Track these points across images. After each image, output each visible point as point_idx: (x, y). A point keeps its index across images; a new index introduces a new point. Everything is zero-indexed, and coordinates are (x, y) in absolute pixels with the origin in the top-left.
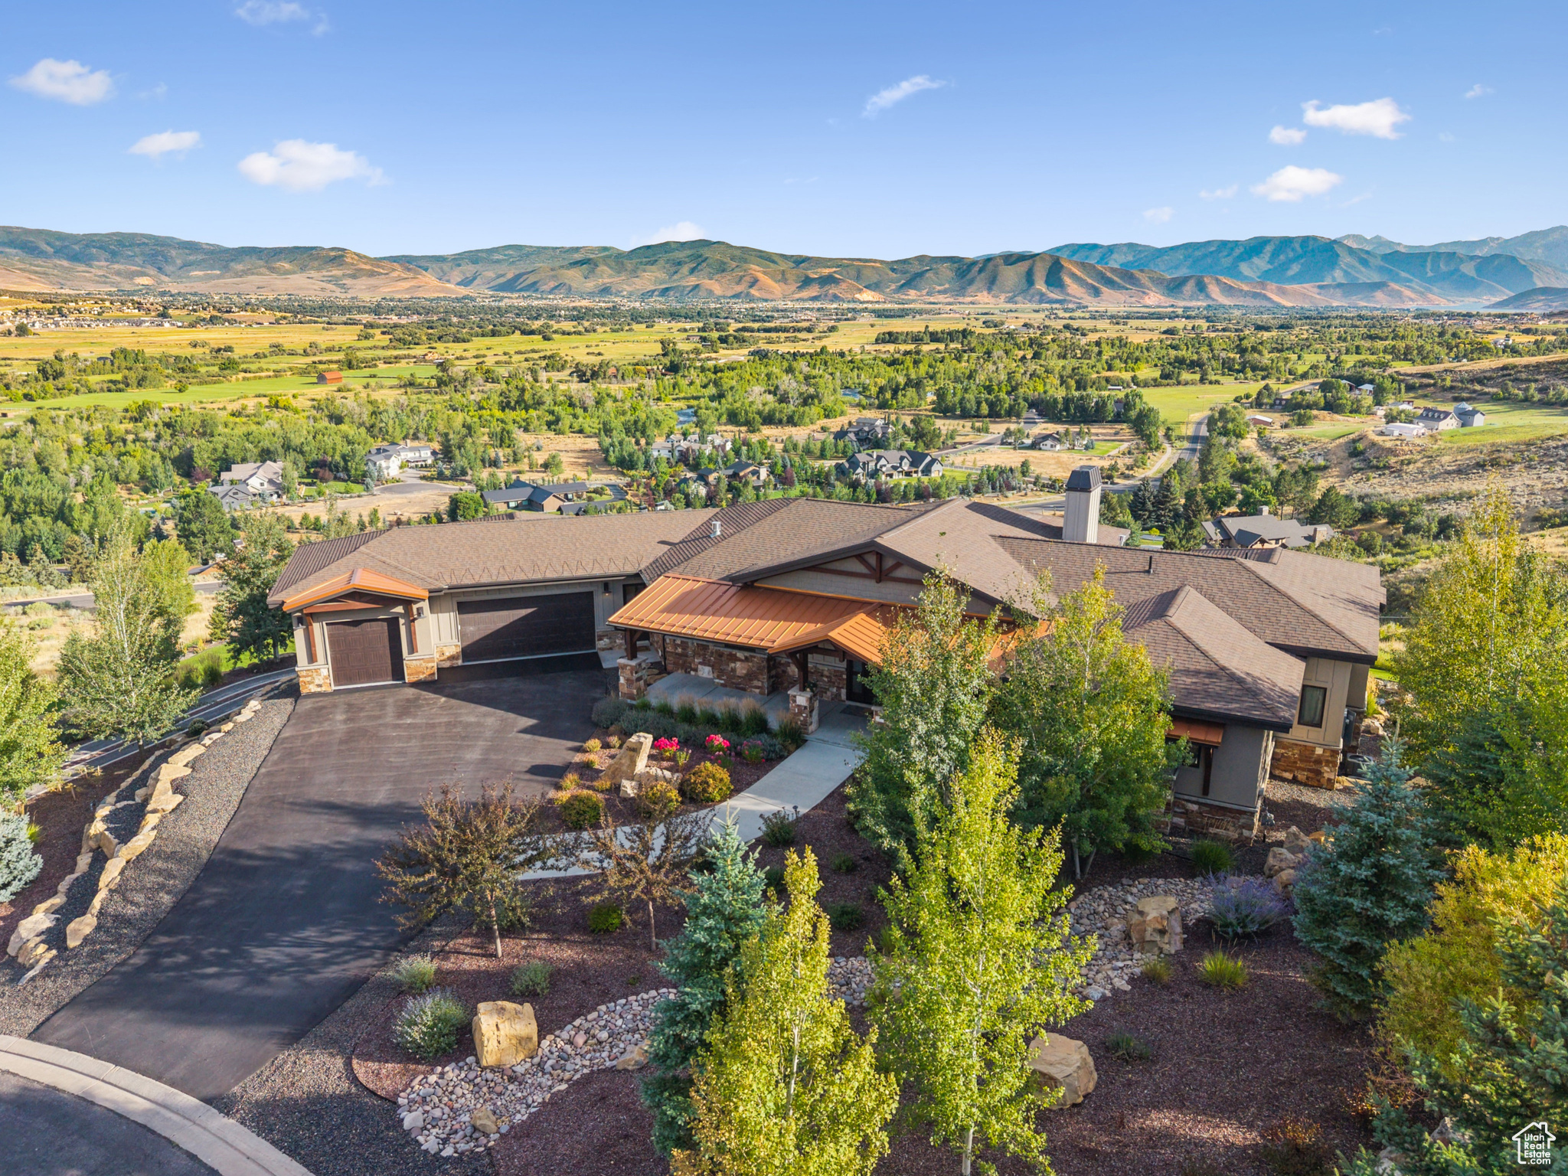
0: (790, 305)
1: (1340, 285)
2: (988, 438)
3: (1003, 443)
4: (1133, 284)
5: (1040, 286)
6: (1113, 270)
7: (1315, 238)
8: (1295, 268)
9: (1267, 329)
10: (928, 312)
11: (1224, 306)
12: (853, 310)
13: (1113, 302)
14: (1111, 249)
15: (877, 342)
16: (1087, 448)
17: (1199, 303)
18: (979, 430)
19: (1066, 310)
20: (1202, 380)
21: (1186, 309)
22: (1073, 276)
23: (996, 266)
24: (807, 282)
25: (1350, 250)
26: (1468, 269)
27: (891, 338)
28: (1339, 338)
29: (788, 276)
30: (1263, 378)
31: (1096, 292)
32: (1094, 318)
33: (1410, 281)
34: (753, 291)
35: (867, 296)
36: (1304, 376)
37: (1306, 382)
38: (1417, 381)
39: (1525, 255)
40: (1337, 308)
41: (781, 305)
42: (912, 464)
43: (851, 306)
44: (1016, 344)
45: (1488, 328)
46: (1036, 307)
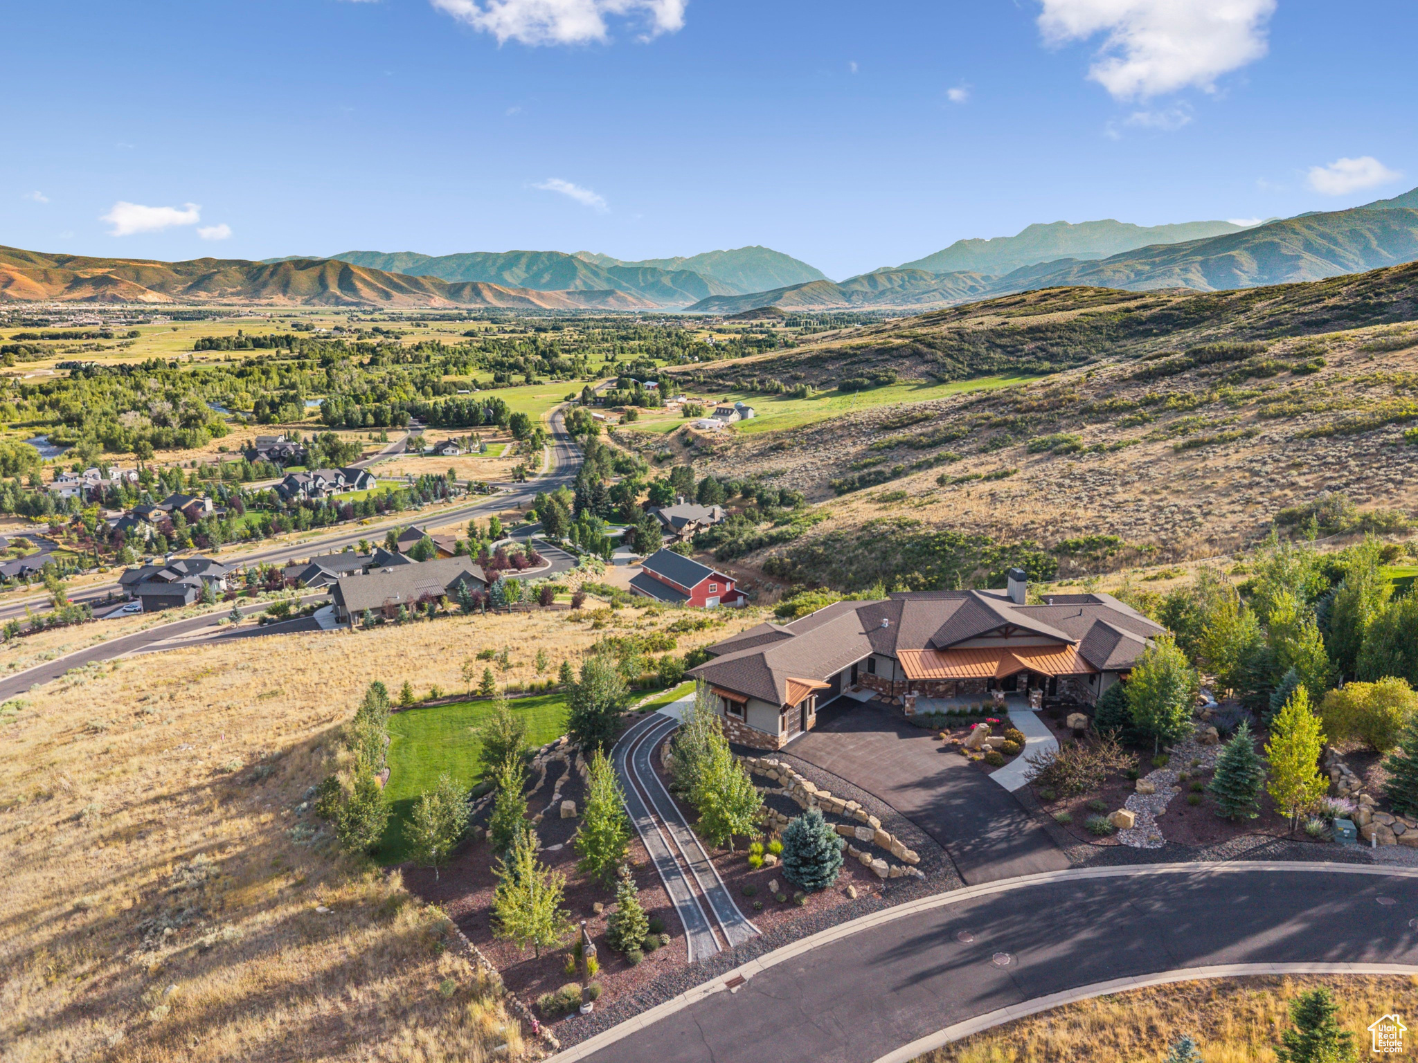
0: (62, 307)
1: (581, 292)
2: (389, 447)
3: (407, 451)
4: (419, 289)
5: (334, 289)
6: (399, 276)
7: (557, 254)
8: (546, 277)
9: (545, 330)
10: (228, 314)
11: (499, 309)
12: (142, 312)
13: (404, 304)
14: (392, 258)
15: (197, 348)
16: (482, 451)
17: (478, 306)
18: (376, 440)
19: (364, 312)
20: (528, 381)
21: (470, 311)
22: (364, 281)
23: (288, 270)
24: (76, 283)
25: (585, 265)
26: (666, 281)
27: (209, 344)
28: (603, 339)
29: (52, 275)
30: (572, 377)
31: (388, 296)
32: (393, 319)
33: (628, 289)
34: (9, 291)
35: (152, 296)
36: (600, 375)
37: (604, 380)
38: (680, 378)
39: (701, 271)
40: (585, 311)
41: (51, 306)
42: (347, 480)
43: (137, 307)
44: (345, 350)
45: (694, 328)
46: (336, 309)
